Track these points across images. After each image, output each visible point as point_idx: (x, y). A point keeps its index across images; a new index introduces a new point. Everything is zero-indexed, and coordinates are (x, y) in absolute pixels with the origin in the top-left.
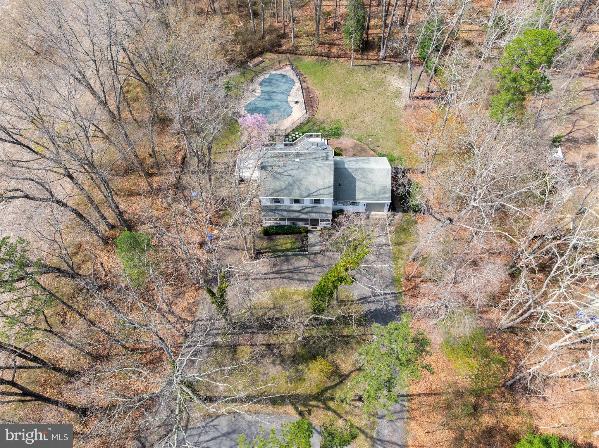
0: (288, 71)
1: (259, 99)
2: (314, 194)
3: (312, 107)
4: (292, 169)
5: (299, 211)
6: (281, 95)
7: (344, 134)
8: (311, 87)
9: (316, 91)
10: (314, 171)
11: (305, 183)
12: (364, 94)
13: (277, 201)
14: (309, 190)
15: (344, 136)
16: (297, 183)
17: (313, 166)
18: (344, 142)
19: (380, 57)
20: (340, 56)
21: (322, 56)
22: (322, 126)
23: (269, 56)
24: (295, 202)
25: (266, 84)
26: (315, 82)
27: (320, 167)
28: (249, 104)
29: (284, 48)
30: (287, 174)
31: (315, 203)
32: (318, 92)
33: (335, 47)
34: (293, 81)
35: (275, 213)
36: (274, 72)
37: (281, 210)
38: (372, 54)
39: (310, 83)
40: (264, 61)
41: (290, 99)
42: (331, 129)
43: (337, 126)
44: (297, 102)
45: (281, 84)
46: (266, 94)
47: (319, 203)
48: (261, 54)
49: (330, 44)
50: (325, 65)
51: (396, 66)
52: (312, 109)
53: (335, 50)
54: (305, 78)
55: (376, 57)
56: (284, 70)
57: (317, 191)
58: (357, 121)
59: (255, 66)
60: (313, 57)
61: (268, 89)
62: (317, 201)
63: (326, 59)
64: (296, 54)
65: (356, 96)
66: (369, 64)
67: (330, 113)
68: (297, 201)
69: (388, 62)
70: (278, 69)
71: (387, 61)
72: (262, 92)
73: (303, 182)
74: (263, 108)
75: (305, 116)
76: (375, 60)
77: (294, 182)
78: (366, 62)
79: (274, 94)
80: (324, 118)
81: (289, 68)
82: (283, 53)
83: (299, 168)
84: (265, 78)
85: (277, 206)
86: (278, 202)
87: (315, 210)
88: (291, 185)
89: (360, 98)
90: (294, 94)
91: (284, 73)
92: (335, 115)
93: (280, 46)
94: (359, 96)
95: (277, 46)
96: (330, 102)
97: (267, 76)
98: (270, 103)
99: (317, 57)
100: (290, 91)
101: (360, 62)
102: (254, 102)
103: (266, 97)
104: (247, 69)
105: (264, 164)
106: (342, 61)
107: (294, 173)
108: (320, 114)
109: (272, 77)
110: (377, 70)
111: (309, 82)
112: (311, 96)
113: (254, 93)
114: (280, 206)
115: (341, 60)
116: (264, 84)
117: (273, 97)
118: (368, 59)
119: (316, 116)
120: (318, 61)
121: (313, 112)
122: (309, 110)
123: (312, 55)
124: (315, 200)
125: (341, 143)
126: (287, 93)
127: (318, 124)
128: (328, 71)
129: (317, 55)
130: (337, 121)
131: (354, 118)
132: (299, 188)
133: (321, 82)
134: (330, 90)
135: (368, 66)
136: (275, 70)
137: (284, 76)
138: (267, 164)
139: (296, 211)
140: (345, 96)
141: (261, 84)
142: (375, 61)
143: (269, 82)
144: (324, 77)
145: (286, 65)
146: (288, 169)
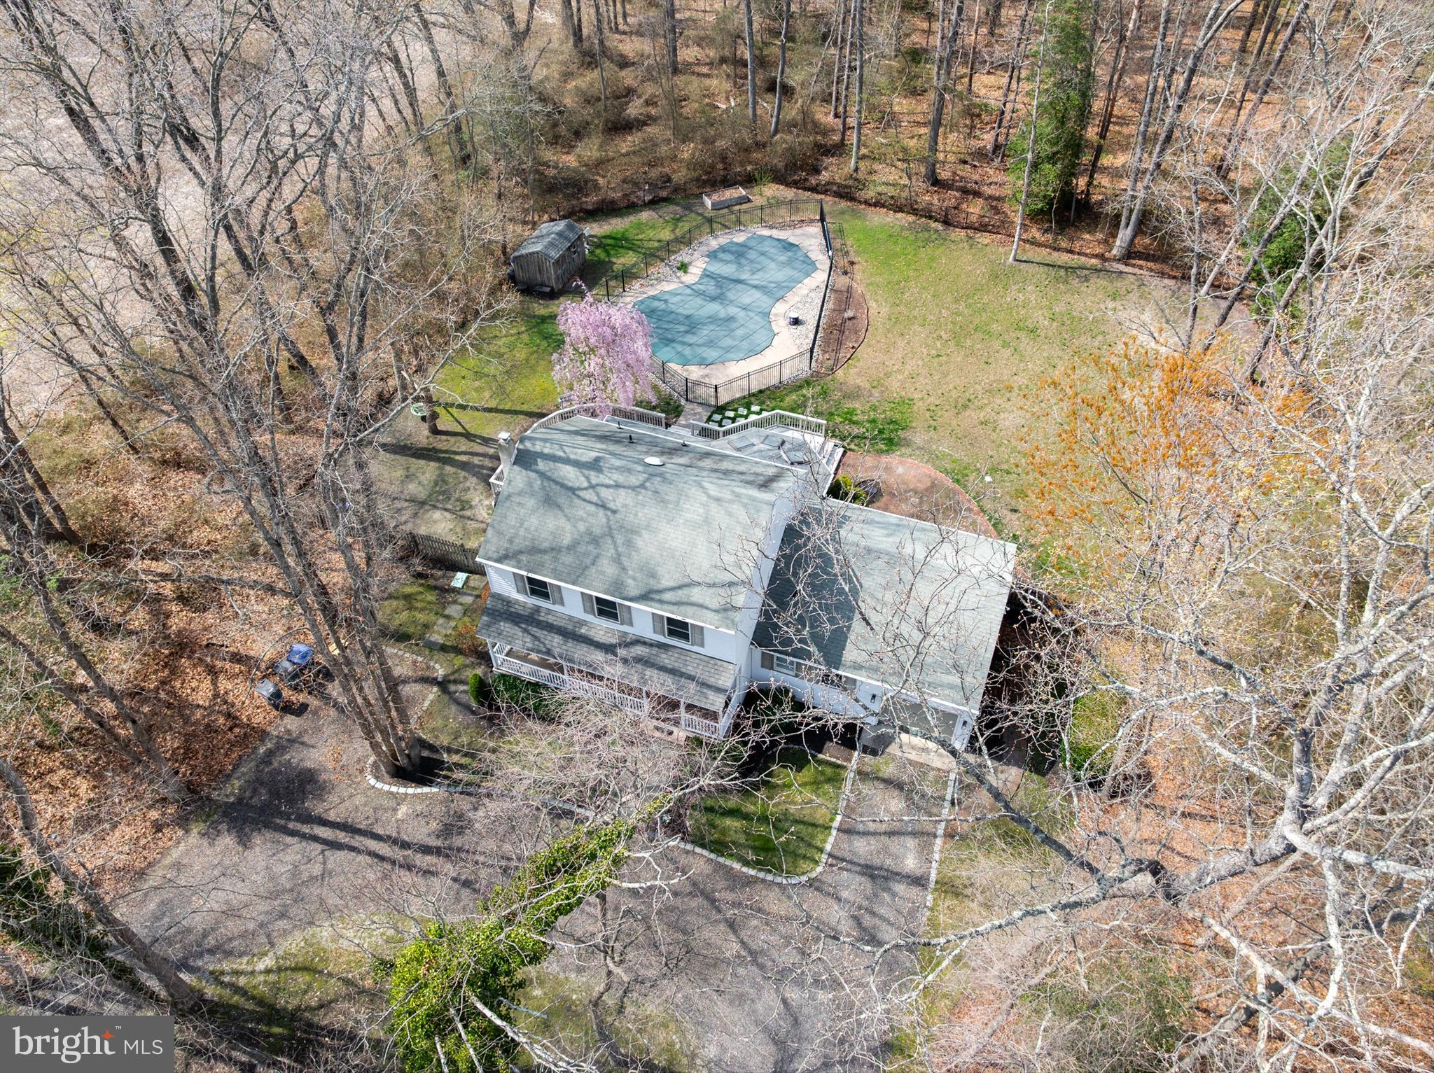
0: (810, 239)
1: (689, 291)
2: (667, 596)
3: (840, 343)
4: (617, 486)
5: (609, 649)
6: (757, 294)
7: (908, 443)
8: (859, 289)
9: (872, 304)
10: (693, 509)
11: (647, 546)
12: (1025, 343)
13: (538, 589)
14: (653, 575)
15: (907, 451)
16: (620, 539)
17: (694, 492)
18: (900, 470)
19: (1114, 252)
20: (983, 228)
21: (930, 217)
22: (848, 405)
23: (772, 190)
24: (601, 613)
25: (728, 257)
26: (878, 279)
27: (718, 500)
28: (654, 298)
29: (825, 176)
30: (595, 499)
31: (672, 633)
32: (877, 309)
33: (980, 202)
34: (813, 263)
35: (525, 631)
36: (766, 232)
37: (550, 627)
38: (1090, 241)
39: (860, 282)
40: (749, 201)
41: (780, 308)
42: (874, 421)
43: (898, 416)
44: (796, 322)
45: (773, 265)
46: (713, 283)
47: (685, 637)
48: (749, 181)
49: (965, 192)
50: (928, 241)
51: (1160, 287)
52: (837, 351)
53: (975, 209)
54: (852, 263)
55: (1098, 251)
56: (798, 231)
57: (680, 587)
58: (972, 416)
59: (717, 207)
60: (899, 215)
61: (727, 270)
62: (678, 629)
63: (940, 226)
64: (852, 199)
65: (997, 344)
66: (1072, 264)
67: (888, 375)
68: (606, 609)
69: (1137, 271)
70: (782, 227)
71: (1133, 266)
72: (706, 275)
73: (639, 542)
74: (688, 317)
75: (803, 364)
76: (1096, 256)
77: (610, 533)
78: (1064, 258)
79: (739, 286)
80: (862, 382)
81: (815, 229)
82: (814, 190)
83: (642, 486)
84: (732, 243)
85: (537, 609)
86: (545, 596)
87: (666, 659)
88: (595, 541)
89: (1007, 353)
90: (797, 299)
91: (792, 240)
92: (903, 382)
93: (817, 171)
94: (1006, 345)
95: (802, 169)
96: (901, 343)
97: (740, 238)
98: (713, 308)
99: (911, 218)
100: (791, 289)
101: (1043, 254)
102: (666, 297)
103: (711, 288)
104: (691, 211)
105: (528, 445)
106: (986, 241)
107: (621, 499)
108: (853, 371)
109: (752, 243)
110: (1093, 287)
111: (858, 276)
112: (849, 314)
113: (680, 273)
114: (549, 611)
115: (984, 239)
116: (721, 255)
117: (731, 295)
118: (1071, 252)
119: (840, 373)
120: (911, 227)
121: (837, 361)
122: (825, 352)
123: (899, 209)
124: (670, 621)
125: (888, 469)
126: (777, 292)
127: (837, 395)
128: (932, 259)
129: (914, 212)
130: (903, 402)
131: (965, 407)
132: (617, 560)
133: (898, 283)
134: (916, 313)
135: (1066, 269)
136: (771, 227)
137: (789, 246)
138: (538, 447)
139: (599, 646)
140: (958, 336)
141: (713, 255)
142: (1094, 261)
143: (739, 253)
144: (911, 273)
145: (812, 221)
146: (603, 479)
